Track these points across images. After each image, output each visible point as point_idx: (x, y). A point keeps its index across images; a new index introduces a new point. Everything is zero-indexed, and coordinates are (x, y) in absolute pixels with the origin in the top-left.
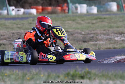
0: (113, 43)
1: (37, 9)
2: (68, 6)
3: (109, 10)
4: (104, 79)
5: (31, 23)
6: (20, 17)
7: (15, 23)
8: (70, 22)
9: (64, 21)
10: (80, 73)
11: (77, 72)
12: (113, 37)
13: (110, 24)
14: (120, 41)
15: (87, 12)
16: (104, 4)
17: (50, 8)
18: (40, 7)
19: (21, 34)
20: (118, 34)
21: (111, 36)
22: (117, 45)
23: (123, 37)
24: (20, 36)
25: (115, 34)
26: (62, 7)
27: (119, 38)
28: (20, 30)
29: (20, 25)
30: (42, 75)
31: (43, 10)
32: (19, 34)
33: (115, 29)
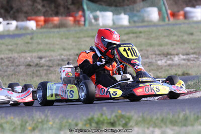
0: (155, 70)
1: (37, 21)
2: (84, 16)
3: (146, 19)
4: (146, 126)
5: (28, 43)
6: (11, 33)
7: (3, 44)
8: (88, 39)
9: (78, 38)
10: (109, 117)
11: (104, 117)
12: (154, 61)
13: (148, 41)
14: (166, 66)
15: (114, 23)
16: (138, 11)
17: (56, 20)
18: (42, 18)
19: (14, 59)
20: (162, 56)
21: (152, 58)
22: (160, 73)
23: (169, 60)
24: (13, 62)
25: (158, 56)
26: (75, 17)
27: (163, 61)
28: (12, 54)
29: (11, 45)
30: (51, 123)
31: (46, 21)
32: (10, 59)
33: (156, 48)
